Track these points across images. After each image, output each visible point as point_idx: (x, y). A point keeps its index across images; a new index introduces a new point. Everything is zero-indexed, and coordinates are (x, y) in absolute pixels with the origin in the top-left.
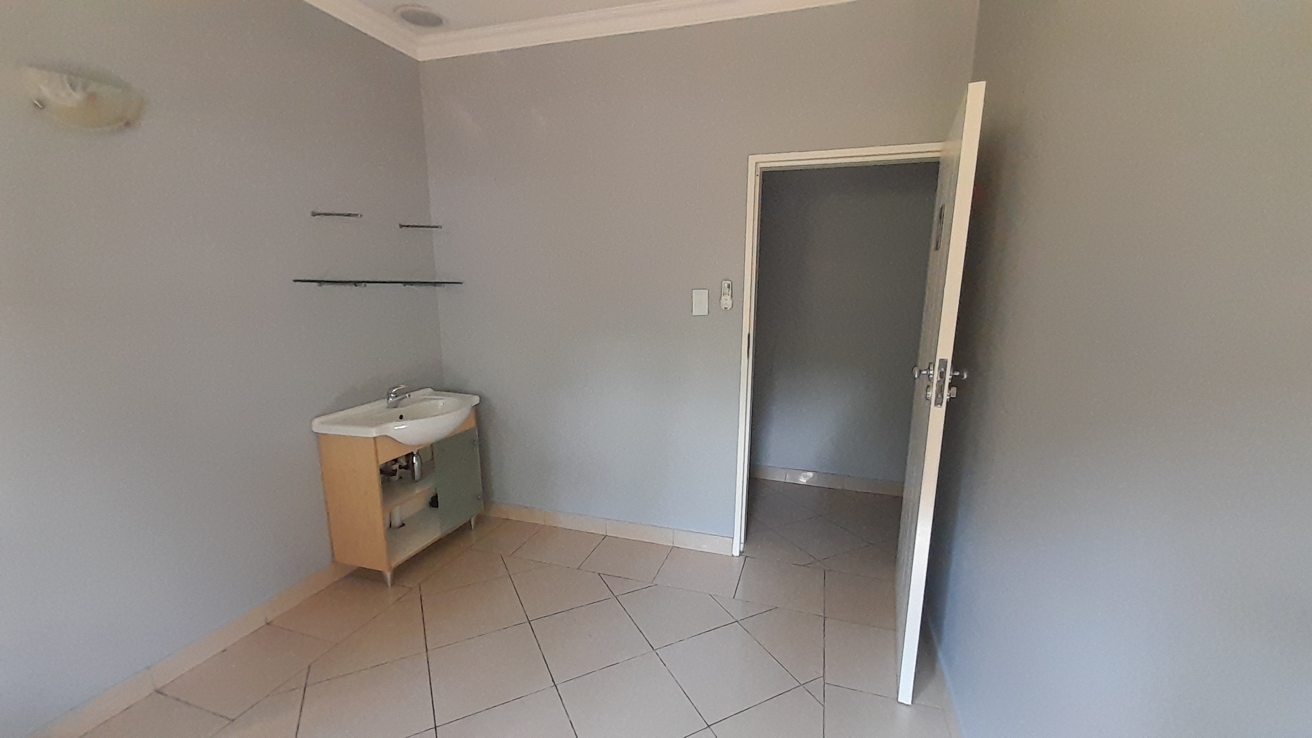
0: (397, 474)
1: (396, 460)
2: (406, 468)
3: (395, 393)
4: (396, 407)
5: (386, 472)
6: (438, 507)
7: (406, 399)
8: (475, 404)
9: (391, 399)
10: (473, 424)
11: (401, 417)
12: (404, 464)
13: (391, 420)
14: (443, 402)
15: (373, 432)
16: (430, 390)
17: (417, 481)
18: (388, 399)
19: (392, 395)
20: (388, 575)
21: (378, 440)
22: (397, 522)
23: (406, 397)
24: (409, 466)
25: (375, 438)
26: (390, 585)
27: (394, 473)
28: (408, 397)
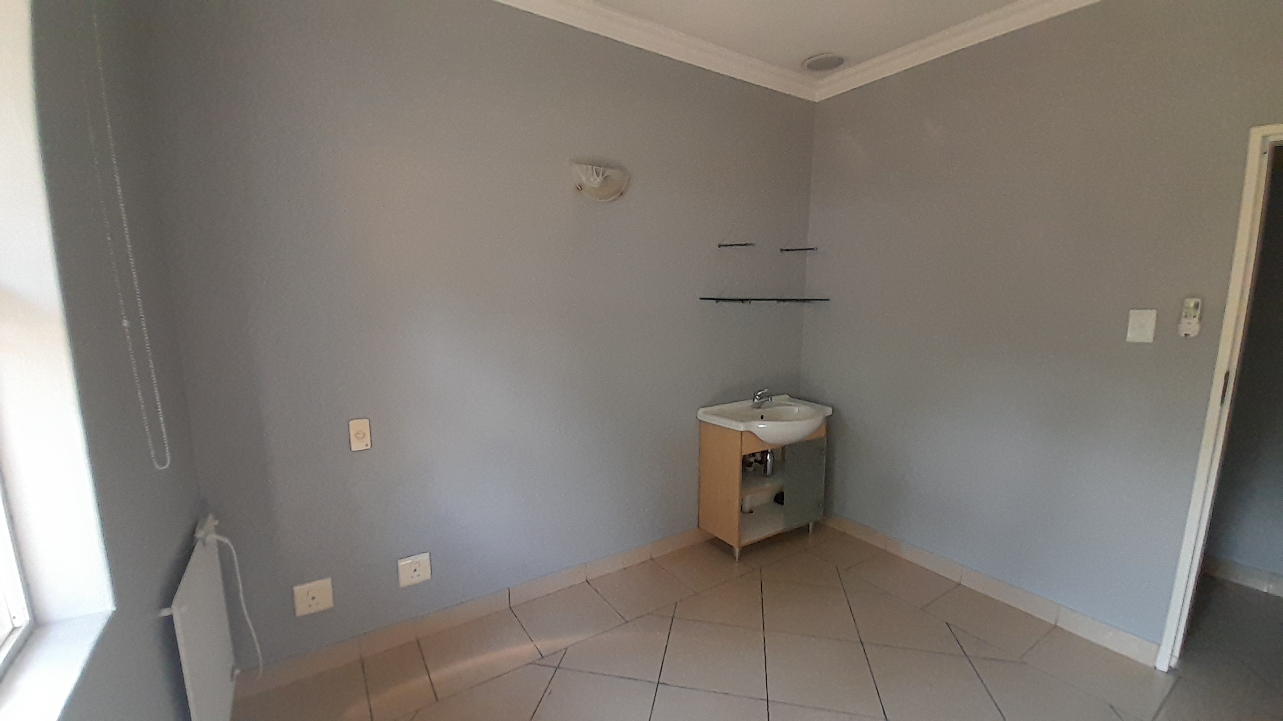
0: (753, 465)
1: (753, 455)
2: (760, 462)
3: (759, 396)
4: (759, 408)
5: (746, 462)
6: (783, 504)
7: (767, 401)
8: (828, 415)
9: (756, 400)
10: (823, 434)
11: (762, 417)
12: (759, 459)
13: (753, 418)
14: (798, 409)
15: (741, 427)
16: (788, 396)
17: (767, 476)
18: (754, 400)
19: (757, 397)
20: (737, 551)
21: (744, 433)
22: (747, 507)
23: (768, 400)
24: (763, 462)
25: (742, 432)
26: (737, 560)
27: (750, 464)
28: (770, 401)
